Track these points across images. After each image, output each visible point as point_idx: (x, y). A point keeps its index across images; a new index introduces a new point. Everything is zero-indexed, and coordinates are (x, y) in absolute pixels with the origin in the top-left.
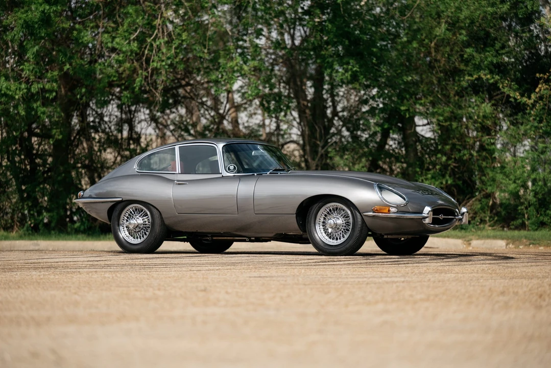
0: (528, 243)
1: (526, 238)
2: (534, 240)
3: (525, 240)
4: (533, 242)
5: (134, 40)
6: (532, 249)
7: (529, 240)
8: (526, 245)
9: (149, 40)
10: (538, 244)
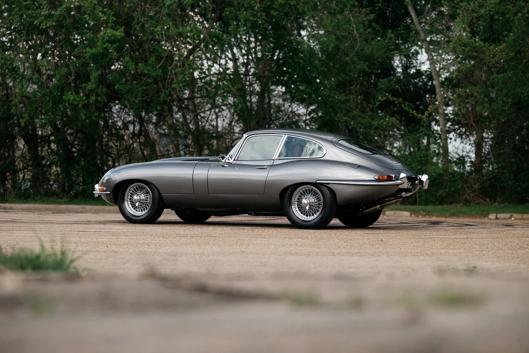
0: (424, 214)
1: (423, 210)
2: (429, 212)
3: (422, 212)
4: (428, 213)
5: (159, 68)
6: (428, 219)
7: (426, 212)
8: (423, 216)
9: (170, 68)
10: (432, 215)
